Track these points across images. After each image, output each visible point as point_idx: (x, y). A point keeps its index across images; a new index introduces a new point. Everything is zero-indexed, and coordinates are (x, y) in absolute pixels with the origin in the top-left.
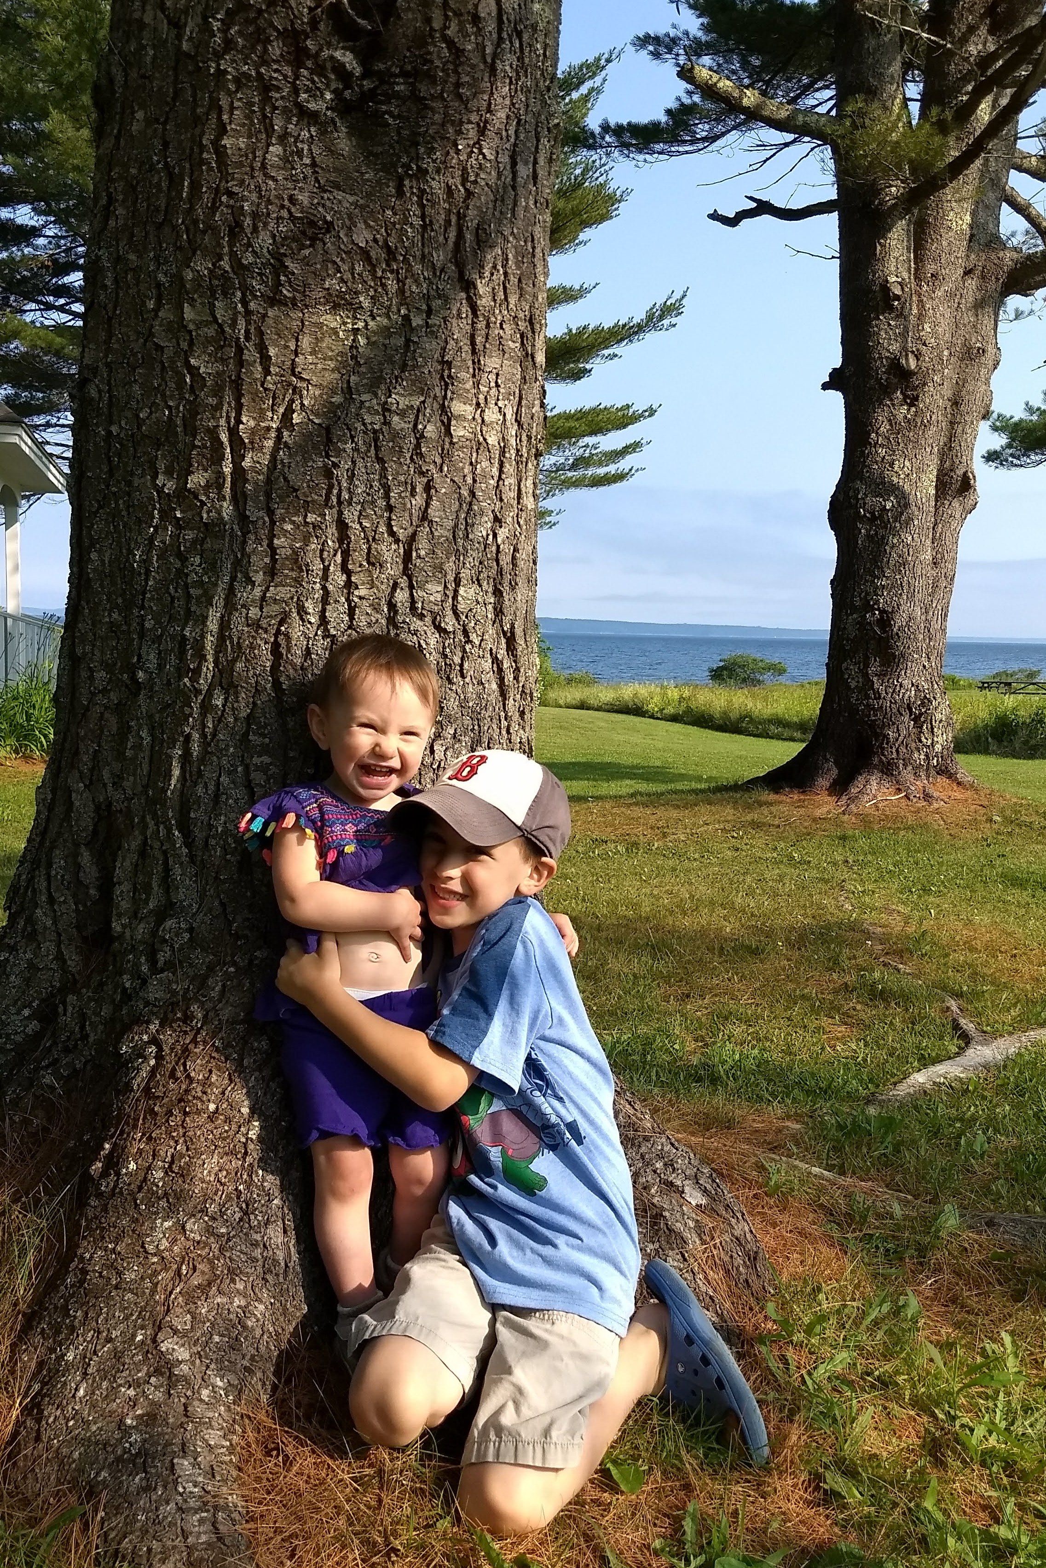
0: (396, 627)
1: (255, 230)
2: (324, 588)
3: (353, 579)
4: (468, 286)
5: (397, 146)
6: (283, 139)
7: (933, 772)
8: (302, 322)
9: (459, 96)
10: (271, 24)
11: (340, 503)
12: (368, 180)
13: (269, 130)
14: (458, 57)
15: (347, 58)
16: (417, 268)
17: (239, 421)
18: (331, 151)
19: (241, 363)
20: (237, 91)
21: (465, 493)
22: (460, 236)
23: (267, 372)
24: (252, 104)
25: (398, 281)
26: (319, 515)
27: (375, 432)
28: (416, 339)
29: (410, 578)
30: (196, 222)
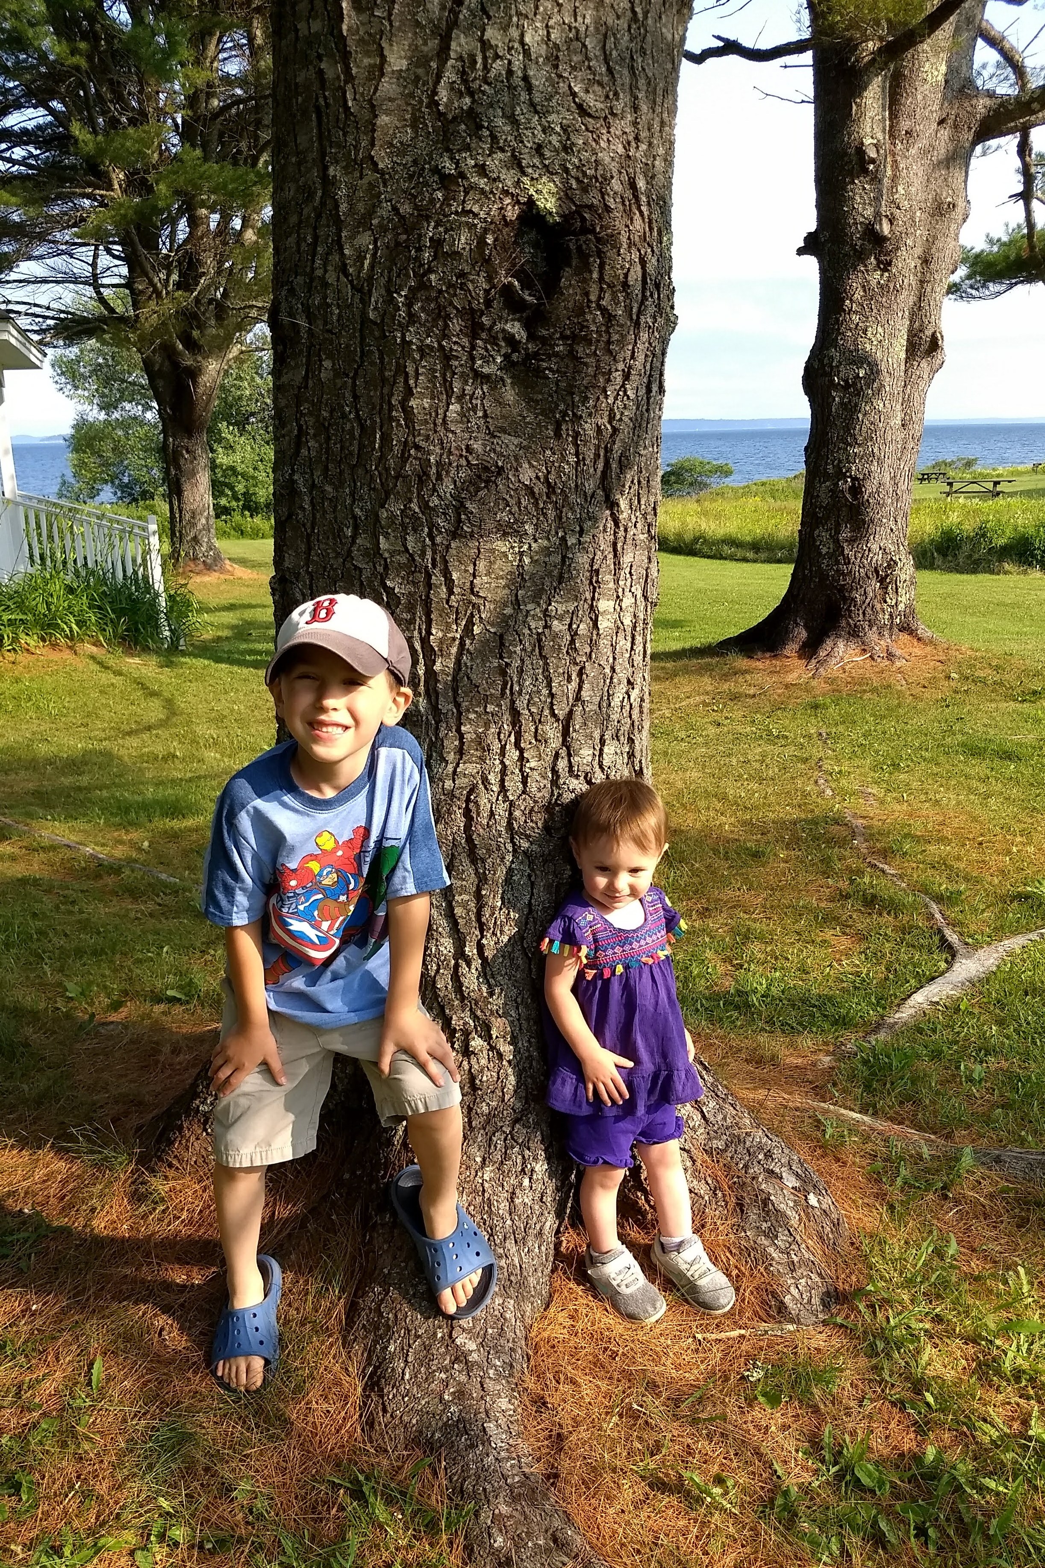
0: (559, 788)
1: (439, 477)
2: (502, 763)
3: (525, 755)
4: (613, 505)
5: (555, 396)
6: (460, 399)
7: (896, 630)
8: (478, 549)
9: (610, 352)
10: (451, 304)
11: (512, 693)
12: (529, 423)
13: (449, 393)
14: (610, 321)
15: (515, 328)
16: (572, 498)
17: (429, 633)
18: (500, 402)
19: (429, 586)
20: (421, 360)
21: (608, 670)
22: (607, 464)
23: (451, 592)
24: (435, 371)
25: (557, 508)
26: (497, 705)
27: (538, 634)
28: (571, 556)
29: (568, 748)
30: (387, 470)
